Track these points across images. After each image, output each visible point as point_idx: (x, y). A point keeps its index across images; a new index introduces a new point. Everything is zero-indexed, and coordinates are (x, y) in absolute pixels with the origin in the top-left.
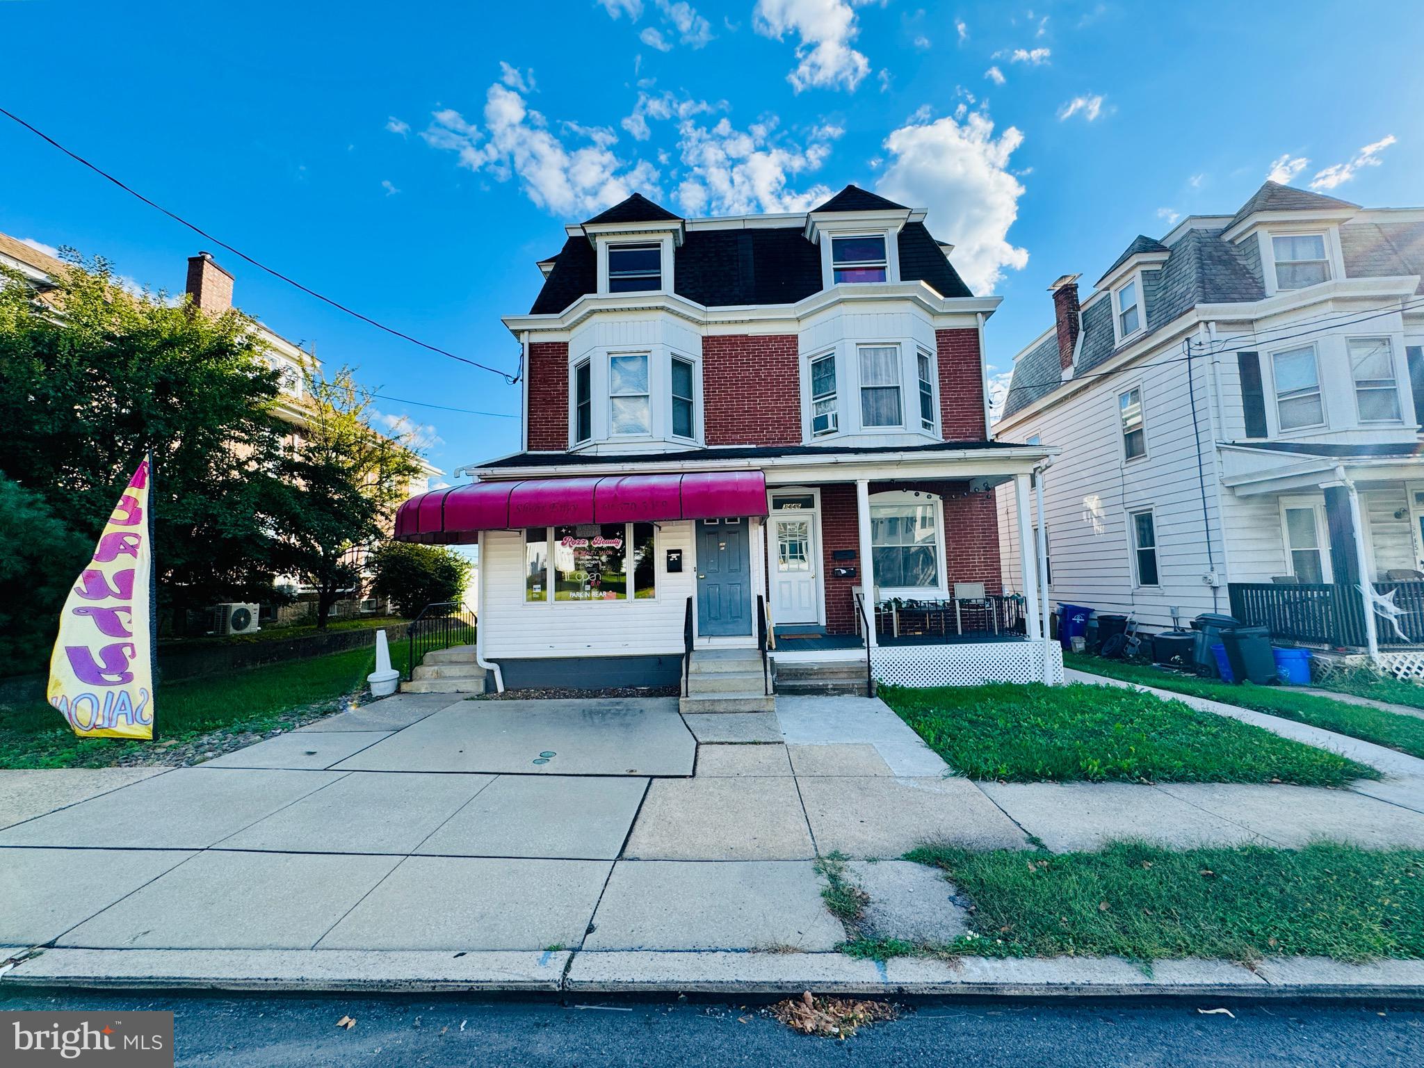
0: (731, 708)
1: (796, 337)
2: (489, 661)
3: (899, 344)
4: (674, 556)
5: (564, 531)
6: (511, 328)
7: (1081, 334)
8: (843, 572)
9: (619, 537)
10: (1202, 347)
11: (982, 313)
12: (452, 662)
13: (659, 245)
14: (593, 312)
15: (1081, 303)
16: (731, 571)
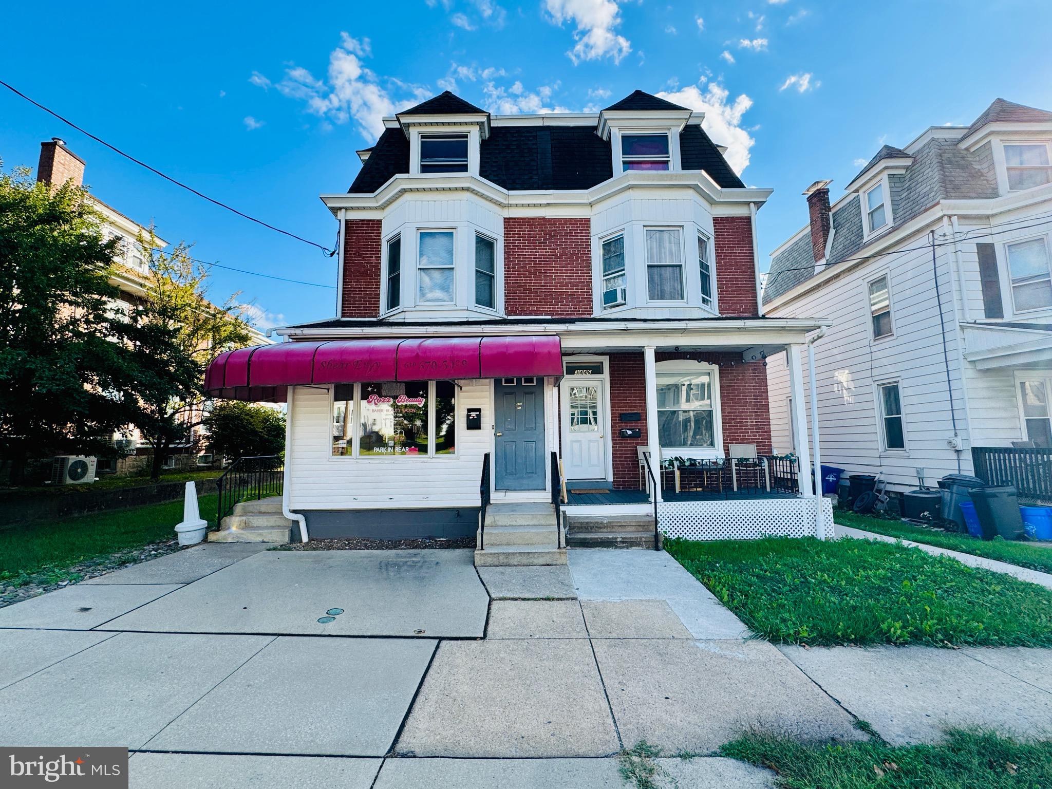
0: (525, 560)
1: (588, 220)
2: (295, 512)
3: (682, 226)
4: (474, 414)
5: (370, 389)
6: (329, 205)
7: (832, 232)
8: (629, 432)
9: (422, 396)
10: (946, 238)
11: (754, 203)
12: (261, 513)
13: (466, 136)
14: (404, 191)
15: (831, 205)
16: (527, 429)
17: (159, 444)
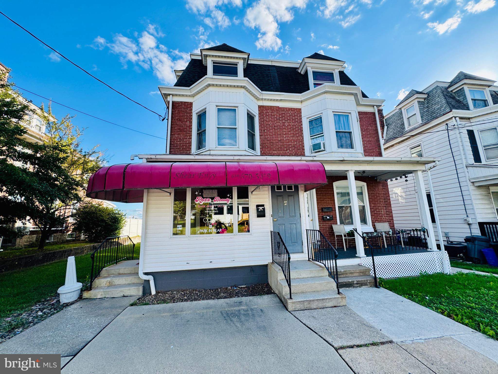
1: (300, 109)
2: (146, 274)
3: (350, 113)
4: (261, 208)
5: (197, 193)
6: (163, 92)
7: (386, 127)
8: (328, 218)
9: (229, 198)
10: (455, 127)
11: (376, 105)
12: (120, 275)
13: (237, 65)
14: (209, 85)
15: (384, 116)
17: (45, 228)
